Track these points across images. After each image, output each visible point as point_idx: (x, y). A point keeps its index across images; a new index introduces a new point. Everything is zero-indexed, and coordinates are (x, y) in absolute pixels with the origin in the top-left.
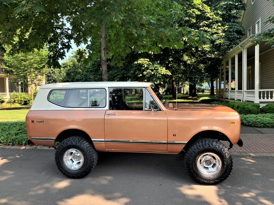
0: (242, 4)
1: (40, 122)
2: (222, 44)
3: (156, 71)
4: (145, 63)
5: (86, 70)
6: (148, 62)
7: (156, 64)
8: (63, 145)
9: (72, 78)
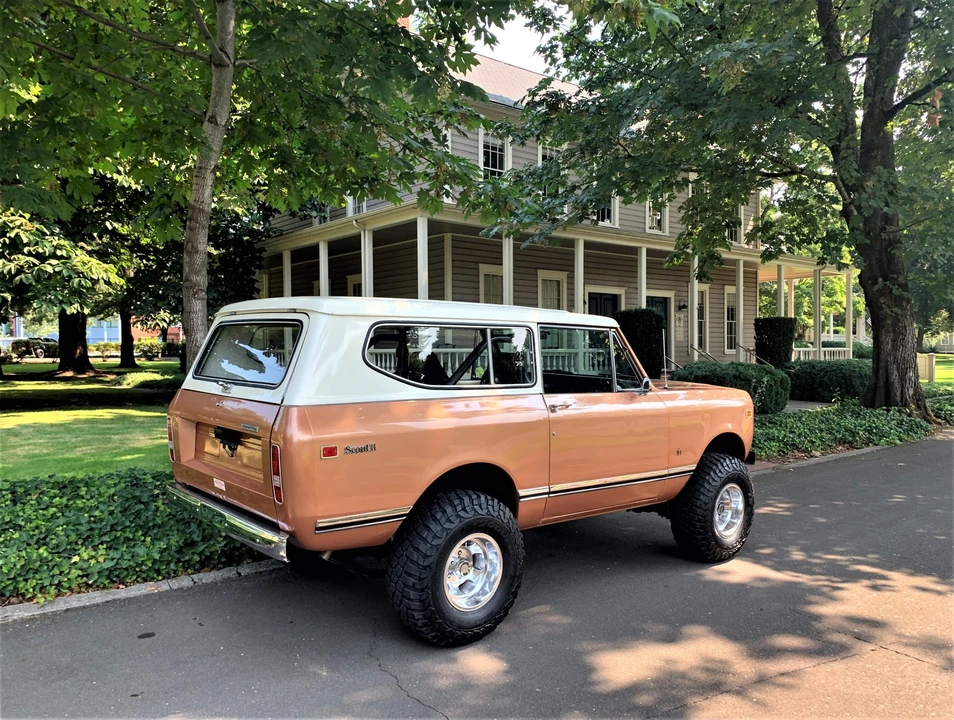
1: (361, 450)
3: (64, 264)
6: (31, 221)
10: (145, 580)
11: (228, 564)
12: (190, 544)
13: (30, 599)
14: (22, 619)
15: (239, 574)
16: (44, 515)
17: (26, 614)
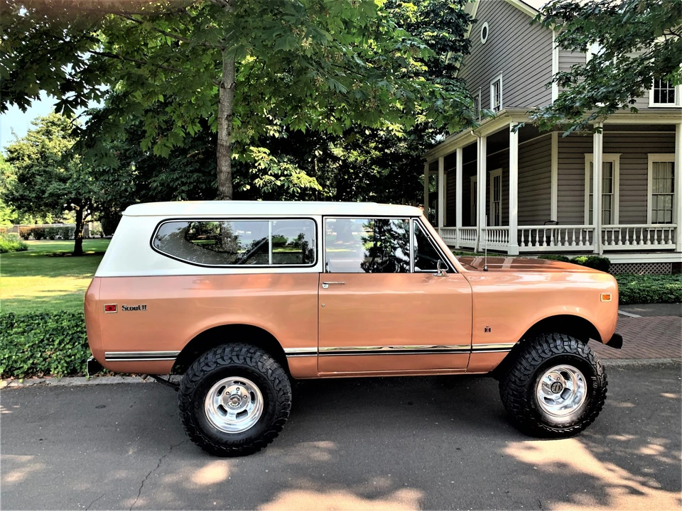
0: (463, 41)
1: (134, 309)
2: (430, 124)
3: (287, 179)
4: (260, 157)
5: (90, 170)
6: (269, 155)
7: (284, 162)
8: (204, 368)
9: (39, 188)
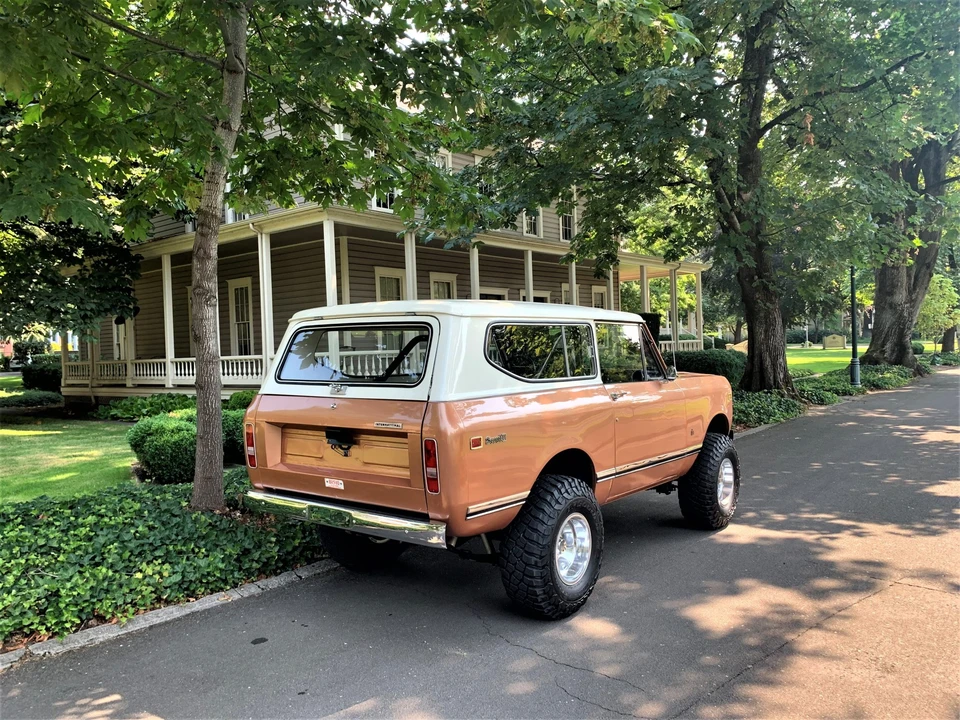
1: (496, 441)
10: (213, 591)
11: (284, 569)
12: (246, 552)
13: (110, 621)
14: (109, 641)
15: (300, 577)
16: (75, 535)
17: (112, 635)
